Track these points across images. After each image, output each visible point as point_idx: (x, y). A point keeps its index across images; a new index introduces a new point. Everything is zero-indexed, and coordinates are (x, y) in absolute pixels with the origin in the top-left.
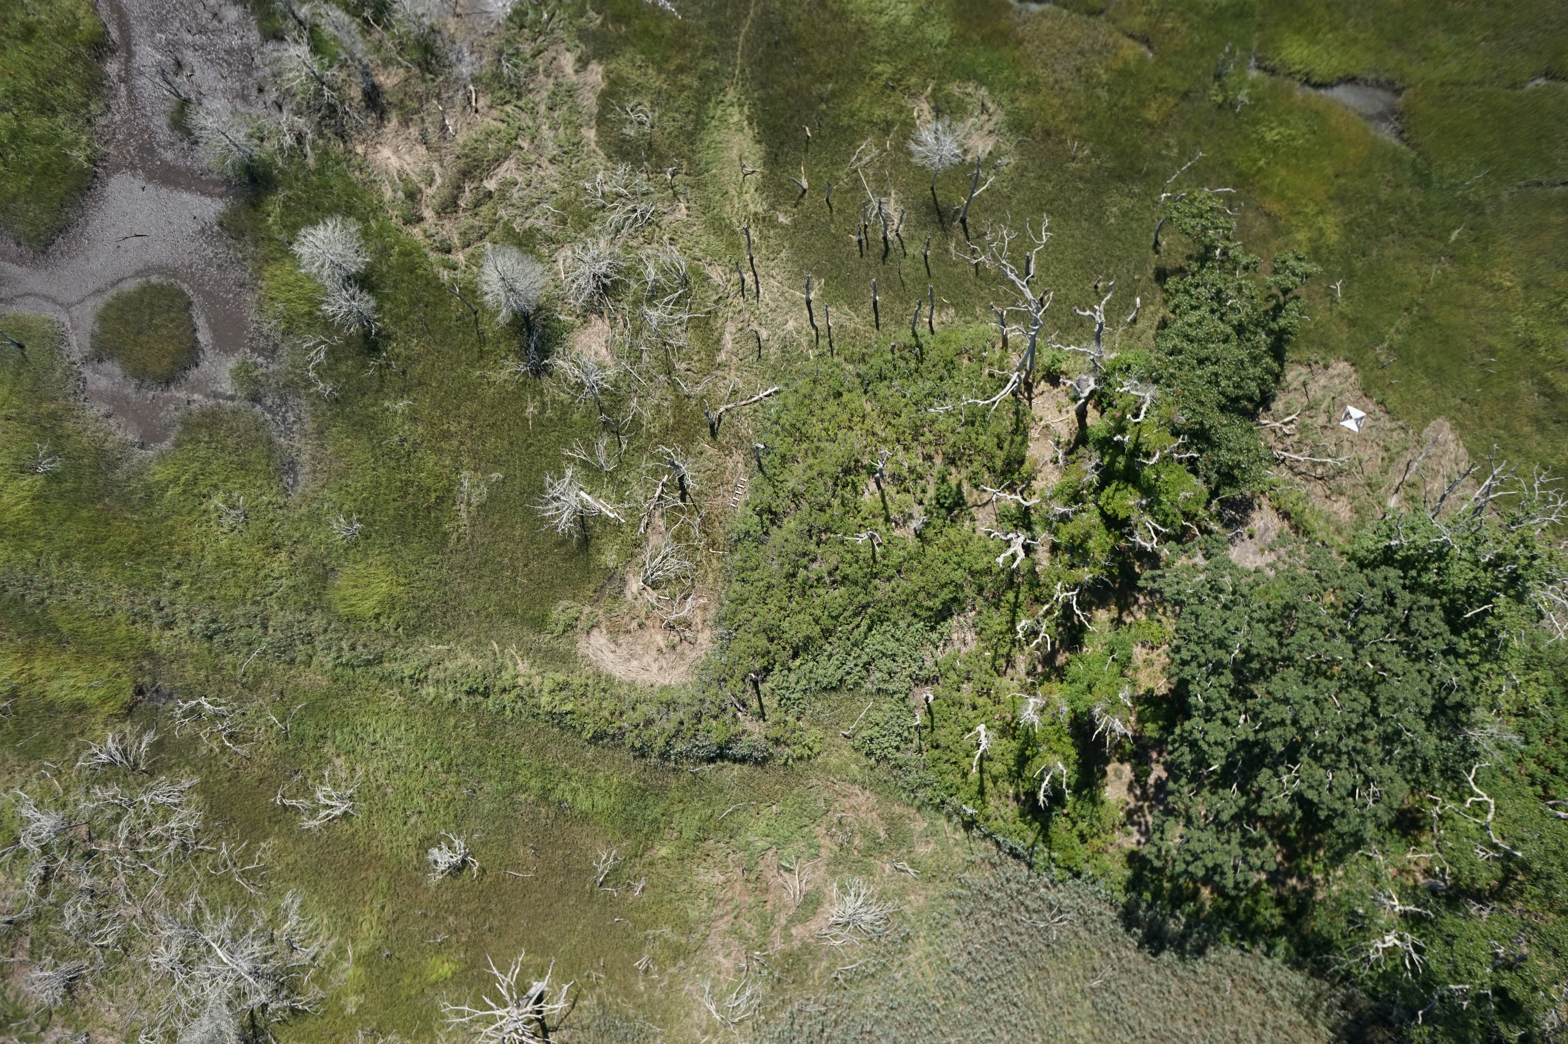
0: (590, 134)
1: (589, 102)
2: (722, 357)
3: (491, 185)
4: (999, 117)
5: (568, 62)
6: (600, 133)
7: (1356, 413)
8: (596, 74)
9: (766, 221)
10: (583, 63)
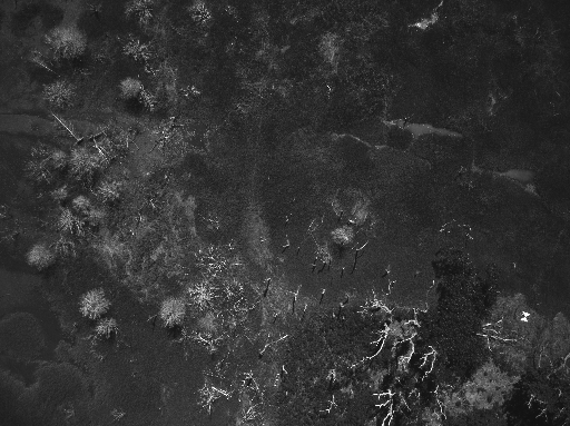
0: (193, 229)
1: (190, 214)
2: (263, 323)
3: (154, 258)
4: (368, 202)
5: (178, 196)
6: (197, 229)
7: (526, 314)
8: (191, 201)
9: (274, 262)
10: (185, 197)
